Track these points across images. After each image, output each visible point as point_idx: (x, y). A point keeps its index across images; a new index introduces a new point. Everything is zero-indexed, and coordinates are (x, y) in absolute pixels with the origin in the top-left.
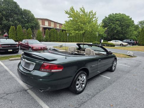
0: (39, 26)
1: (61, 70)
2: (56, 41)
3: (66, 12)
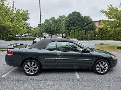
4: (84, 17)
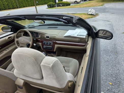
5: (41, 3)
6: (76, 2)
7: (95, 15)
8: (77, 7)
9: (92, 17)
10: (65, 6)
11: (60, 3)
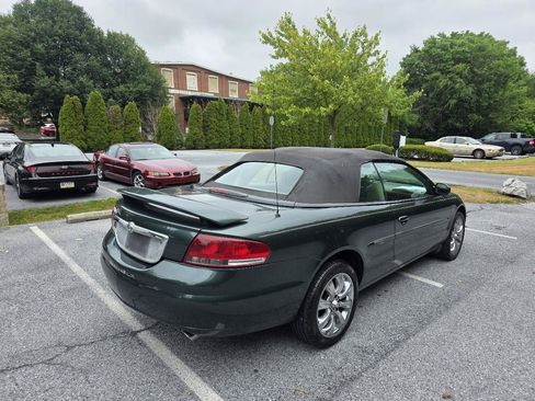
0: (165, 90)
1: (263, 260)
2: (230, 147)
3: (264, 36)
4: (109, 34)
5: (343, 140)
6: (479, 155)
7: (524, 199)
8: (478, 169)
9: (507, 202)
10: (430, 161)
11: (413, 150)
